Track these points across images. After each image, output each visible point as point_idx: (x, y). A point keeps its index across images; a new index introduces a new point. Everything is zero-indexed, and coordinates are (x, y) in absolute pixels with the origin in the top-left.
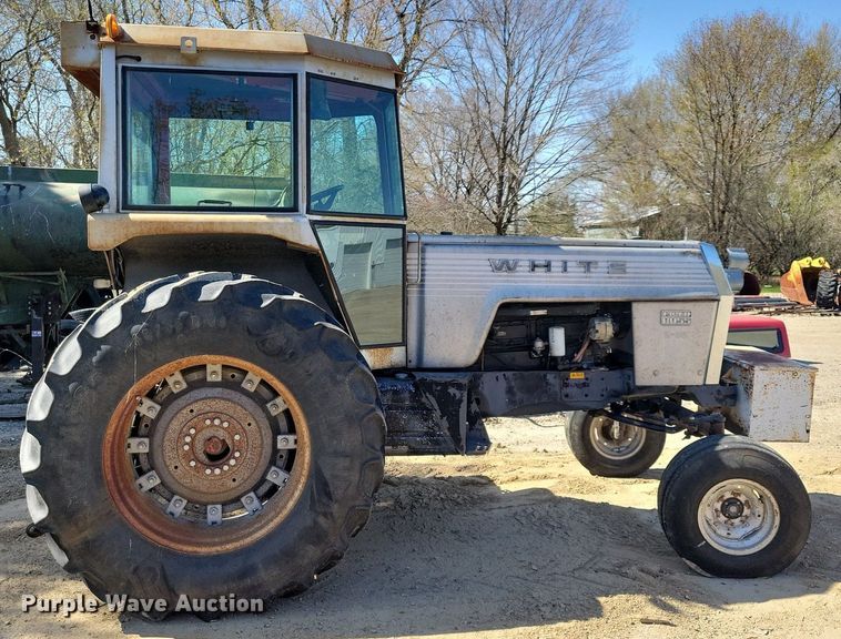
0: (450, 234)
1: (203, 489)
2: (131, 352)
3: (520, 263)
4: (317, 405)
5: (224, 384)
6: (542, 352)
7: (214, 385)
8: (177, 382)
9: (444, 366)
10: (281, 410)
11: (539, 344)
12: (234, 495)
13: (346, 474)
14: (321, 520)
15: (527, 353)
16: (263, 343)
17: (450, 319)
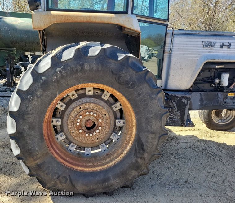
0: (183, 30)
1: (84, 142)
2: (56, 81)
3: (217, 44)
4: (142, 109)
5: (94, 96)
6: (218, 84)
7: (90, 96)
8: (73, 95)
9: (176, 89)
10: (118, 108)
11: (217, 81)
12: (97, 144)
13: (152, 141)
14: (139, 160)
15: (209, 84)
16: (119, 78)
17: (182, 69)
